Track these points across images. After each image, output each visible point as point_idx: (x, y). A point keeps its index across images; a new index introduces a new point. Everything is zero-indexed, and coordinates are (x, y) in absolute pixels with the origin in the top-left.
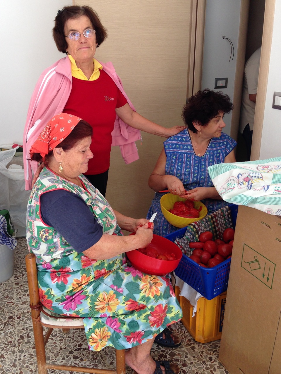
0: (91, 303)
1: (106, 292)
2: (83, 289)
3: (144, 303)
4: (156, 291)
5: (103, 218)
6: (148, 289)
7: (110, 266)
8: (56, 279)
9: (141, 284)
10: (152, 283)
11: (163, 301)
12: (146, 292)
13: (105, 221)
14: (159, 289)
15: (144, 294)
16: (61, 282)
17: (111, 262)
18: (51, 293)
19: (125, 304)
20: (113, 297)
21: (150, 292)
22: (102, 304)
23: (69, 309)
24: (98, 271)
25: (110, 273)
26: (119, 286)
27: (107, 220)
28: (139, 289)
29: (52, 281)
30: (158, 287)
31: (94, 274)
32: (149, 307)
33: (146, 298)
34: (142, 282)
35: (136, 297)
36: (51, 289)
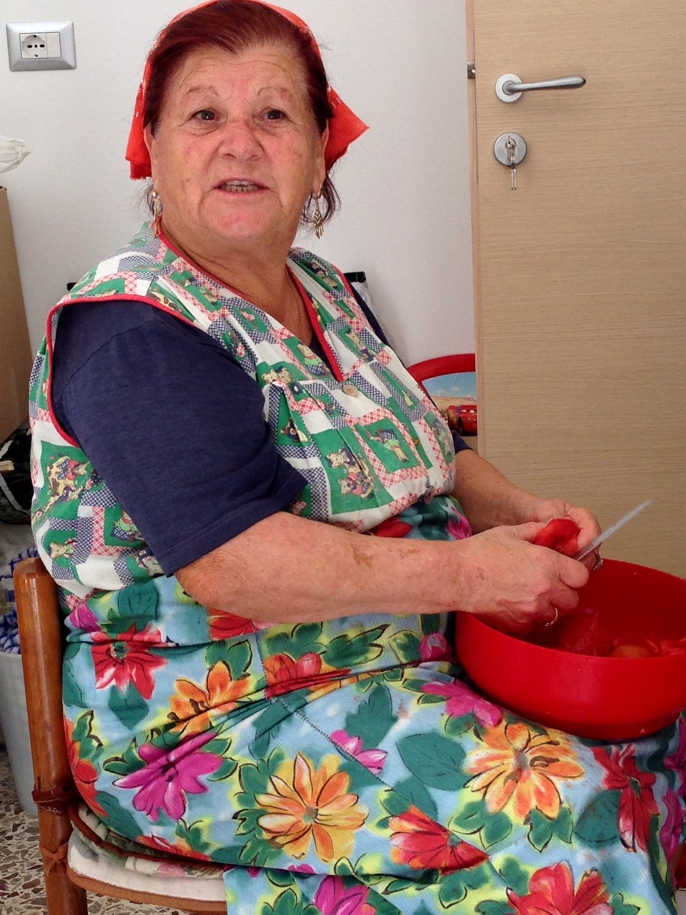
0: (242, 798)
1: (309, 755)
2: (212, 727)
3: (477, 840)
4: (539, 793)
5: (336, 453)
6: (502, 778)
7: (345, 651)
8: (110, 672)
9: (476, 752)
10: (529, 757)
11: (573, 852)
12: (492, 789)
13: (341, 466)
14: (559, 788)
15: (478, 797)
16: (130, 687)
17: (352, 634)
18: (92, 733)
19: (389, 832)
20: (338, 786)
21: (508, 794)
22: (290, 811)
23: (158, 810)
24: (281, 659)
25: (345, 682)
26: (370, 743)
27: (352, 464)
28: (458, 771)
29: (97, 680)
30: (552, 778)
31: (265, 668)
32: (498, 860)
33: (486, 816)
34: (483, 744)
35: (439, 802)
36: (92, 713)
